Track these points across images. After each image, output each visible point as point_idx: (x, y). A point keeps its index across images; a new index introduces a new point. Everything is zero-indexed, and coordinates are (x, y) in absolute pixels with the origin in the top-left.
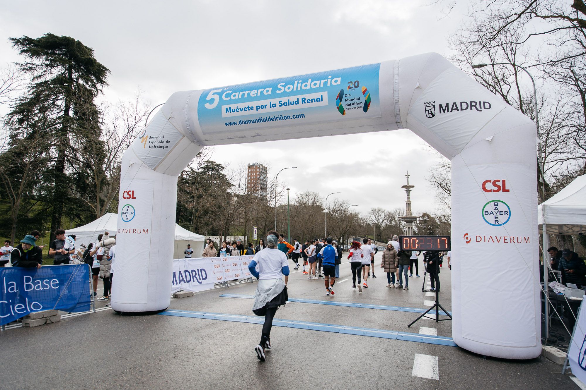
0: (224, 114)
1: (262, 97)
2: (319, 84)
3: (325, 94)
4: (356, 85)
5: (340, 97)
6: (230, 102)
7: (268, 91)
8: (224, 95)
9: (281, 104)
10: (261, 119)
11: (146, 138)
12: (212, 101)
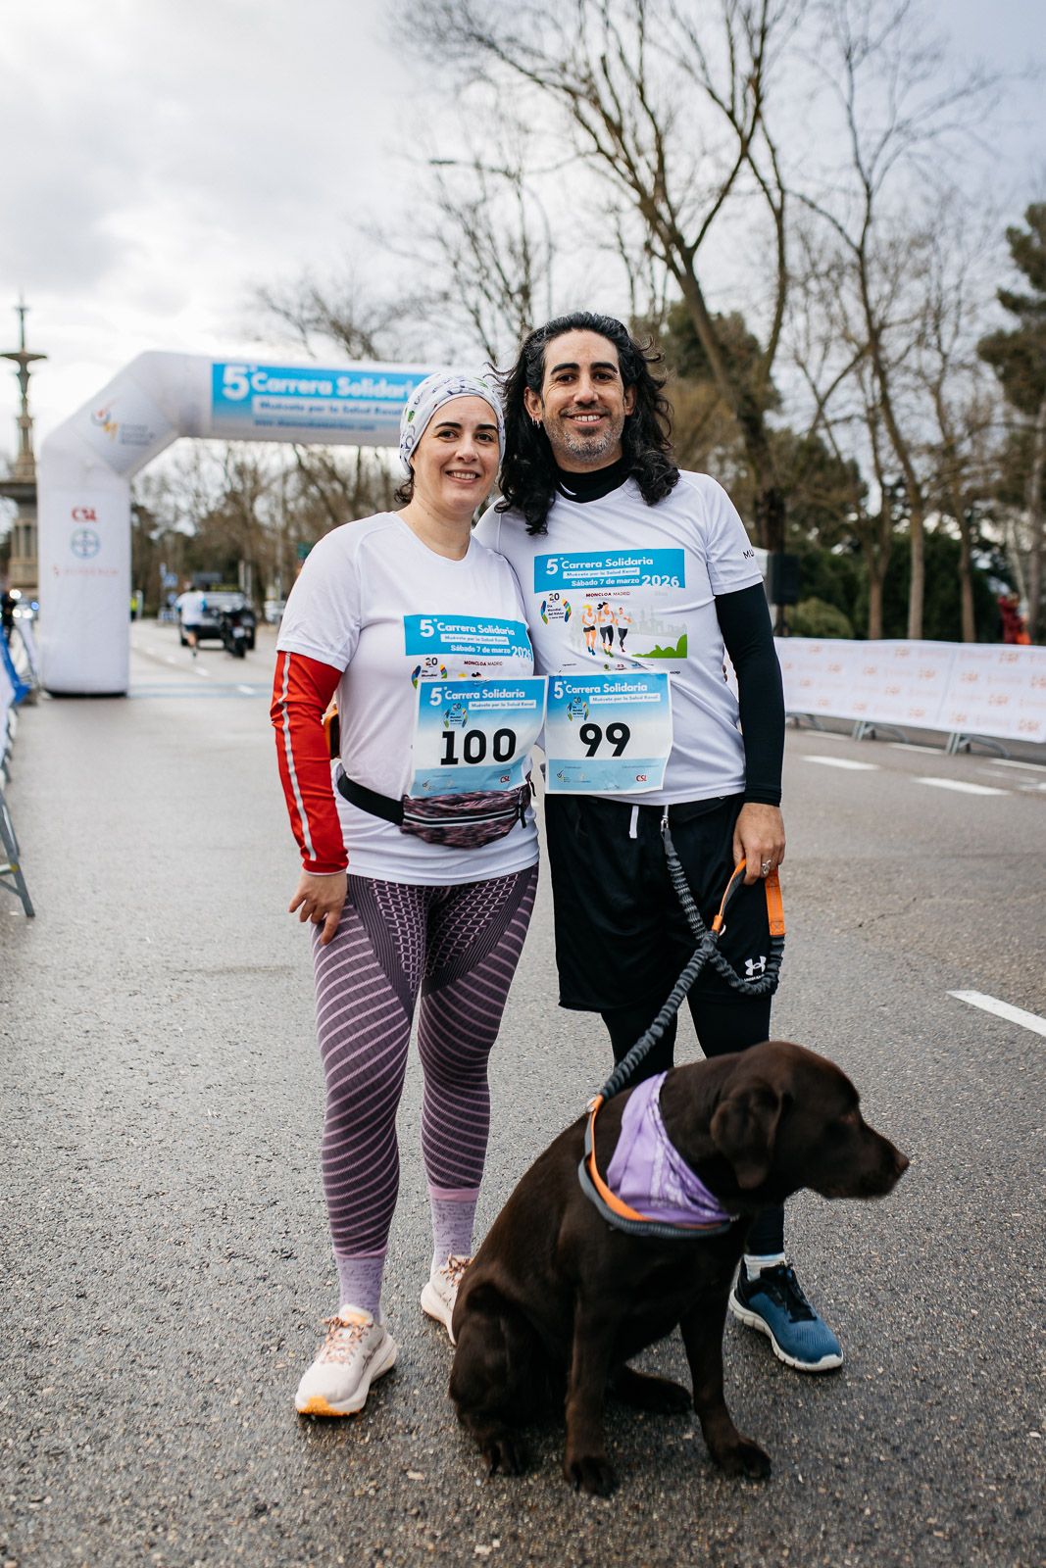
0: (257, 409)
1: (317, 395)
6: (267, 393)
7: (326, 387)
8: (255, 380)
9: (345, 409)
10: (311, 425)
11: (115, 426)
12: (235, 387)
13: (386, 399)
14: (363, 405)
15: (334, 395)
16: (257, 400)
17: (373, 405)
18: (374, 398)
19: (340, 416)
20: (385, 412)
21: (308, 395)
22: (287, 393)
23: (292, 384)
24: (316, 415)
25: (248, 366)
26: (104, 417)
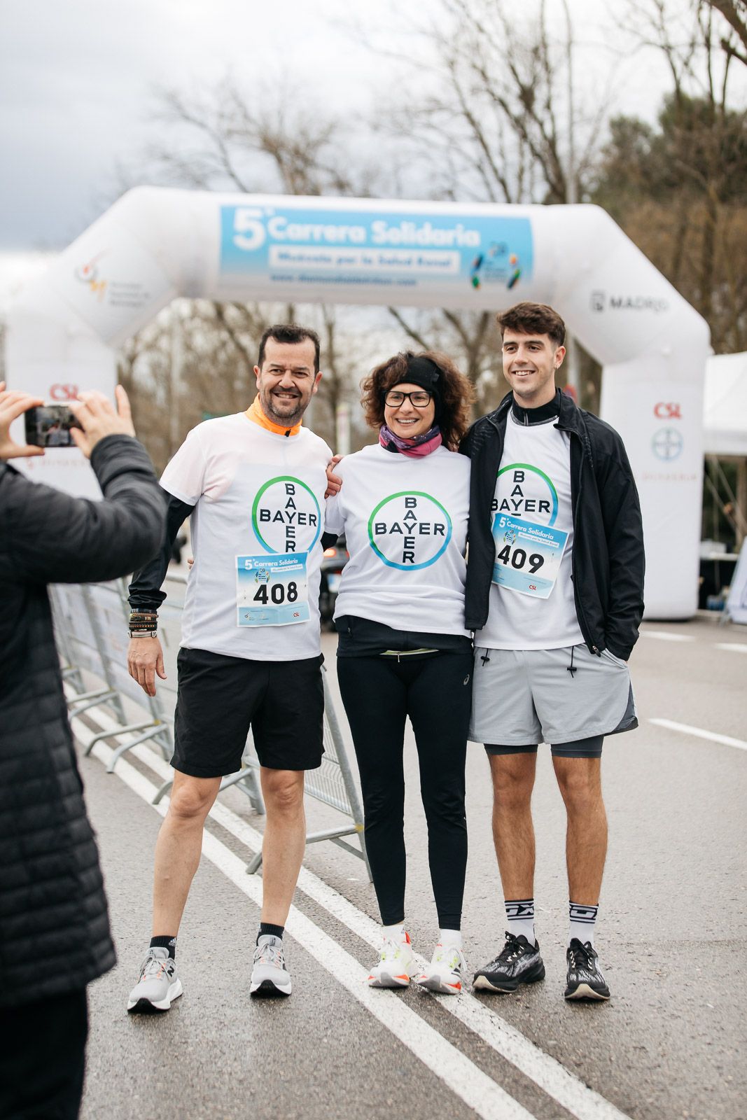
0: (274, 261)
1: (347, 243)
2: (445, 237)
3: (455, 257)
4: (502, 250)
5: (479, 263)
6: (288, 242)
7: (358, 234)
8: (272, 225)
9: (382, 261)
10: (339, 280)
11: (103, 285)
12: (249, 234)
13: (432, 247)
14: (403, 255)
15: (369, 244)
16: (274, 251)
17: (415, 255)
18: (418, 247)
19: (376, 268)
20: (429, 263)
21: (338, 244)
22: (311, 242)
23: (317, 231)
24: (345, 268)
25: (262, 209)
26: (91, 274)
